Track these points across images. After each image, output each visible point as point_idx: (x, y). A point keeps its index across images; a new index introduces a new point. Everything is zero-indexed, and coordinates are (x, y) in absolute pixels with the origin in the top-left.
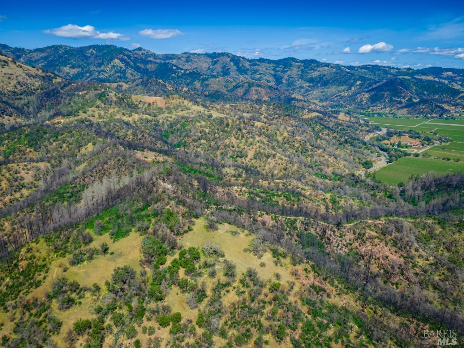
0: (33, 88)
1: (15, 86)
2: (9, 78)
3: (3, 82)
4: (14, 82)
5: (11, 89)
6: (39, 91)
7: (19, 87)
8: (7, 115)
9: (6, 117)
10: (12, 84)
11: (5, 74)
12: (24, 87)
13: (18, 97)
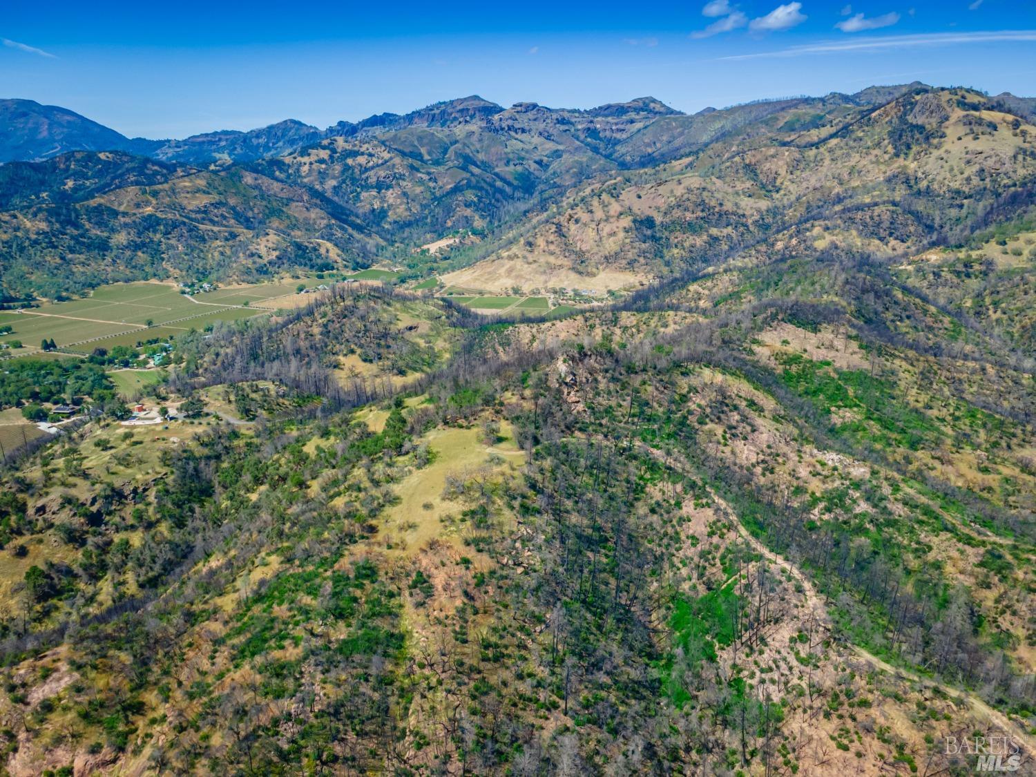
0: (1006, 181)
1: (968, 179)
2: (968, 162)
3: (952, 170)
4: (971, 171)
5: (955, 185)
6: (1013, 189)
7: (975, 181)
8: (896, 239)
9: (893, 242)
10: (966, 175)
11: (967, 153)
12: (988, 180)
13: (958, 202)
